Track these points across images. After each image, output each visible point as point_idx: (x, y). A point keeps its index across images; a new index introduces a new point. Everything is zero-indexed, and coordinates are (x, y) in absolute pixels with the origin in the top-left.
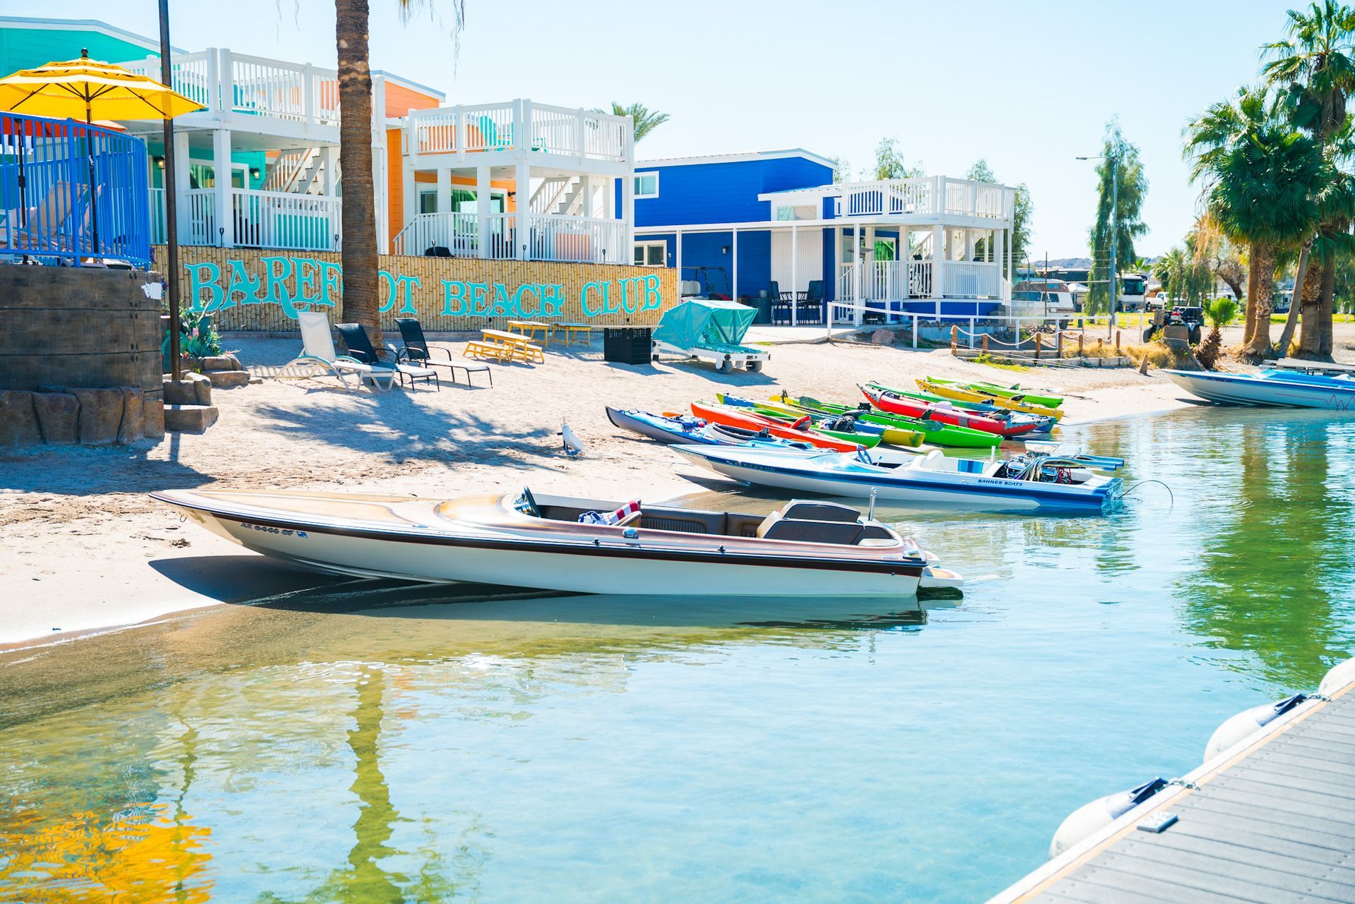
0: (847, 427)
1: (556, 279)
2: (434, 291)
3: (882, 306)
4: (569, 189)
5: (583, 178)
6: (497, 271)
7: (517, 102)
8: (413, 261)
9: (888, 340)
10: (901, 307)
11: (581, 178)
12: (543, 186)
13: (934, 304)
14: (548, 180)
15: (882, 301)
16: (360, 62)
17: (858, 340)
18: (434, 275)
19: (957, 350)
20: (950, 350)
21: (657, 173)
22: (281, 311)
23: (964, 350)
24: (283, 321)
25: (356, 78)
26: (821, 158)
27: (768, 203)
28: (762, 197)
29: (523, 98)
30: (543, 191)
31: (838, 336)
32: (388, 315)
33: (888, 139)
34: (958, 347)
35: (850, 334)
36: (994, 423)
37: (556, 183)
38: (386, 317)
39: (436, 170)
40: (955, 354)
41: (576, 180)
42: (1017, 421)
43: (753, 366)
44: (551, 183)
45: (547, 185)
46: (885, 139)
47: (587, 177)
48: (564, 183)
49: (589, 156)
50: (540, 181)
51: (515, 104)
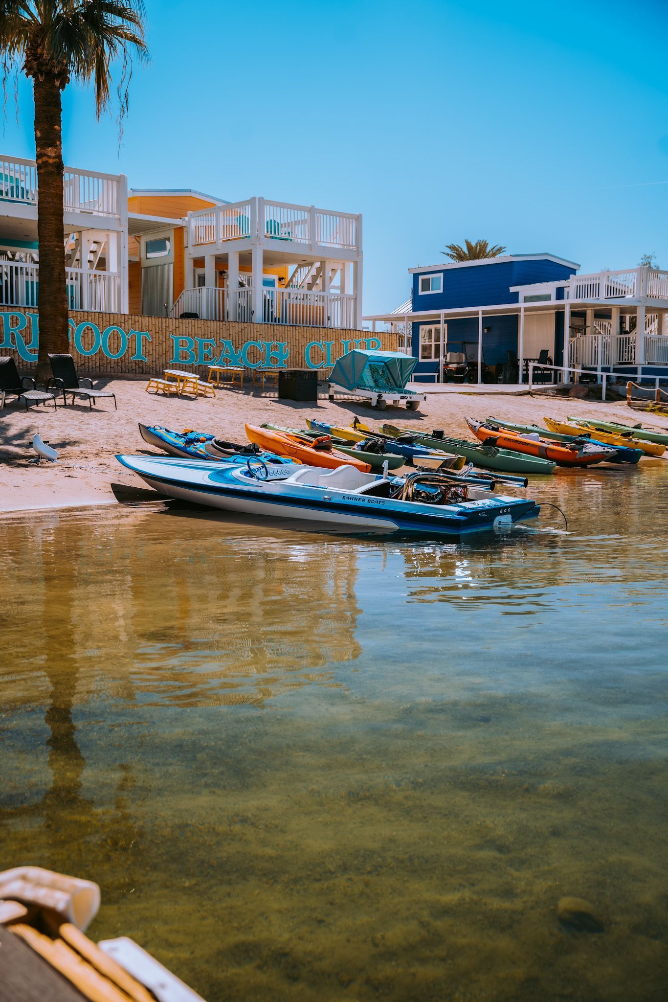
0: (376, 448)
1: (281, 338)
2: (164, 344)
3: (595, 369)
4: (314, 272)
5: (323, 263)
6: (224, 330)
7: (254, 199)
8: (143, 320)
9: (582, 394)
10: (611, 370)
11: (321, 262)
12: (296, 271)
13: (636, 368)
14: (300, 266)
15: (595, 366)
16: (50, 149)
17: (557, 394)
18: (164, 331)
19: (631, 401)
20: (626, 402)
21: (441, 275)
22: (17, 355)
23: (639, 402)
24: (19, 363)
25: (47, 162)
26: (565, 261)
27: (517, 293)
28: (513, 289)
29: (257, 197)
30: (296, 275)
31: (539, 390)
32: (119, 361)
33: (648, 255)
34: (633, 399)
35: (551, 389)
36: (568, 452)
37: (305, 268)
38: (118, 362)
39: (204, 257)
40: (629, 404)
41: (318, 265)
42: (587, 451)
43: (412, 405)
44: (302, 268)
45: (299, 270)
46: (645, 256)
47: (325, 262)
48: (310, 267)
49: (323, 244)
50: (294, 267)
51: (251, 202)
